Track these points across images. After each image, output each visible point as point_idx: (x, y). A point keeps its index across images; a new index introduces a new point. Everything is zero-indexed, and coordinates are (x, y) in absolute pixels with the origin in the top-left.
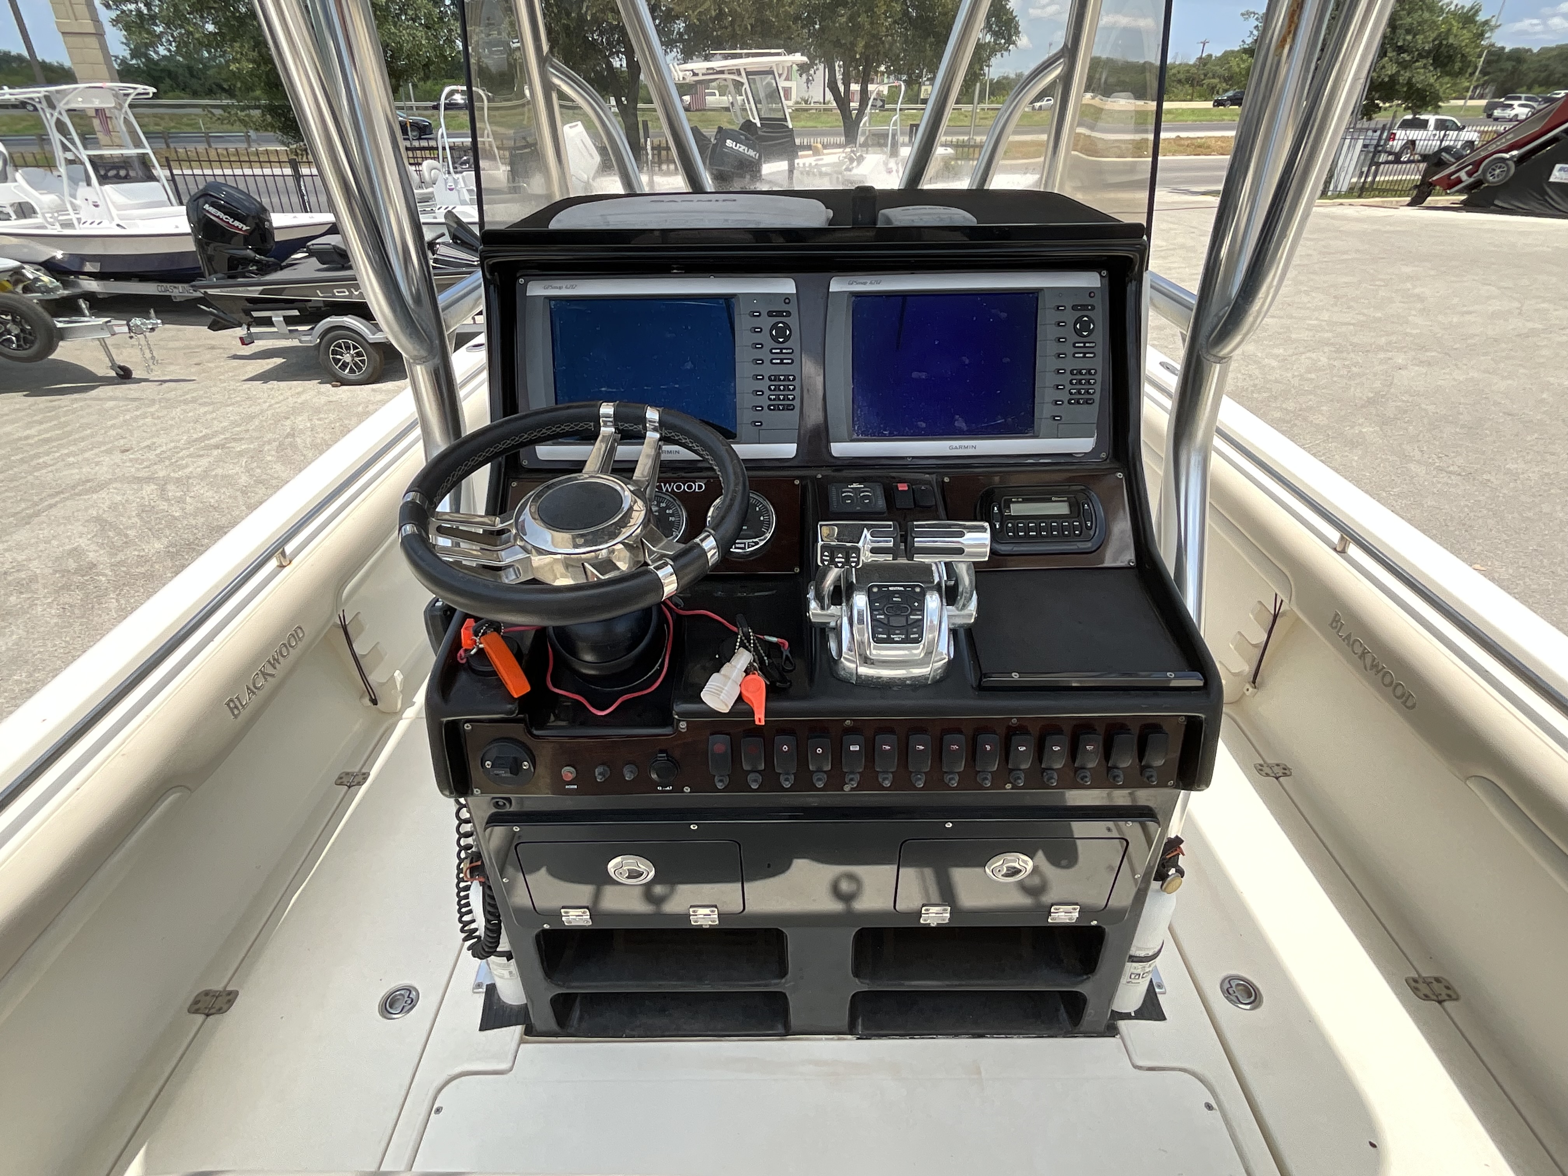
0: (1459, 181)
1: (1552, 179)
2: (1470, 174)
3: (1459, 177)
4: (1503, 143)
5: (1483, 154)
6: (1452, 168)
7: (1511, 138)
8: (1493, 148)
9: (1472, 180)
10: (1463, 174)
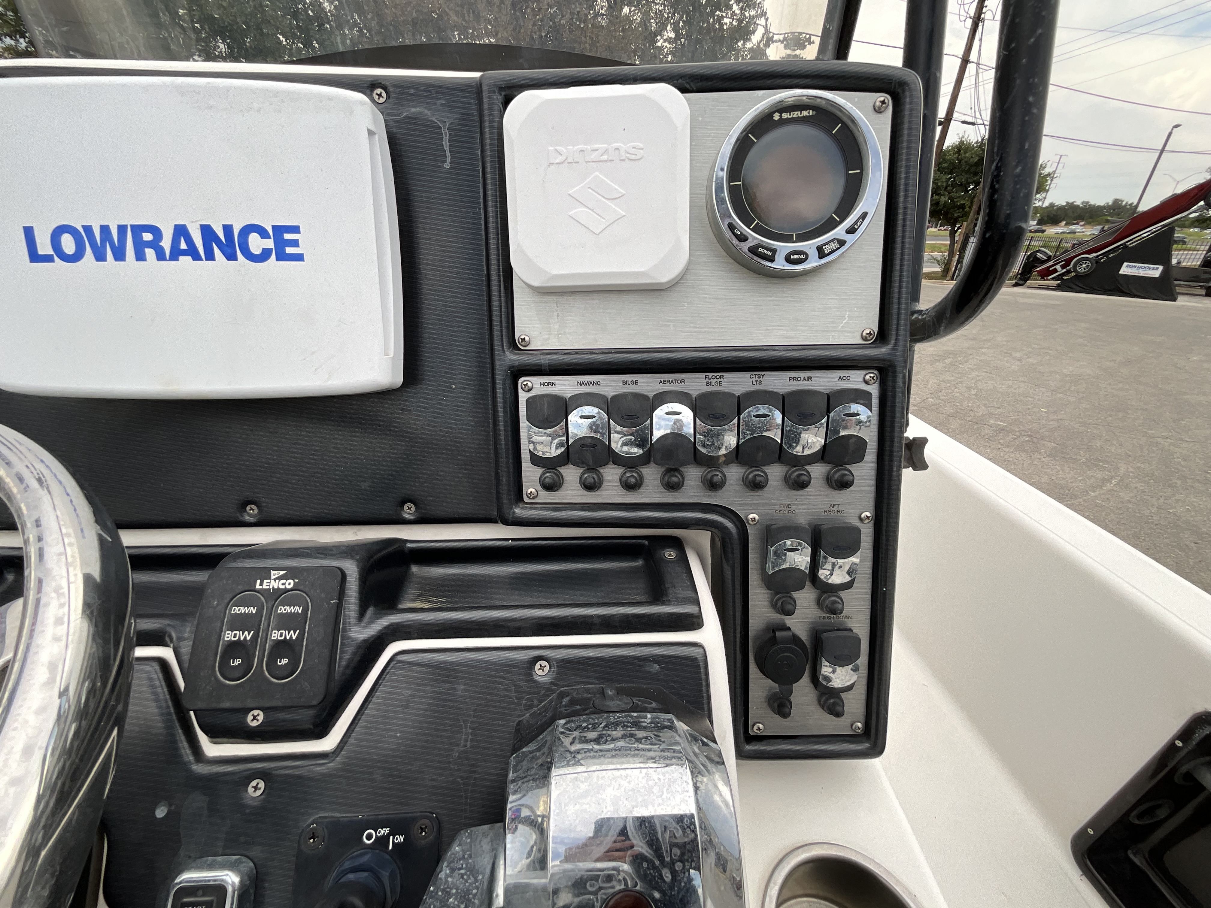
0: (1056, 271)
1: (1121, 272)
2: (1063, 267)
3: (1055, 269)
4: (1086, 248)
5: (1072, 255)
6: (1051, 263)
7: (1092, 246)
8: (1079, 251)
9: (1065, 270)
10: (1058, 267)
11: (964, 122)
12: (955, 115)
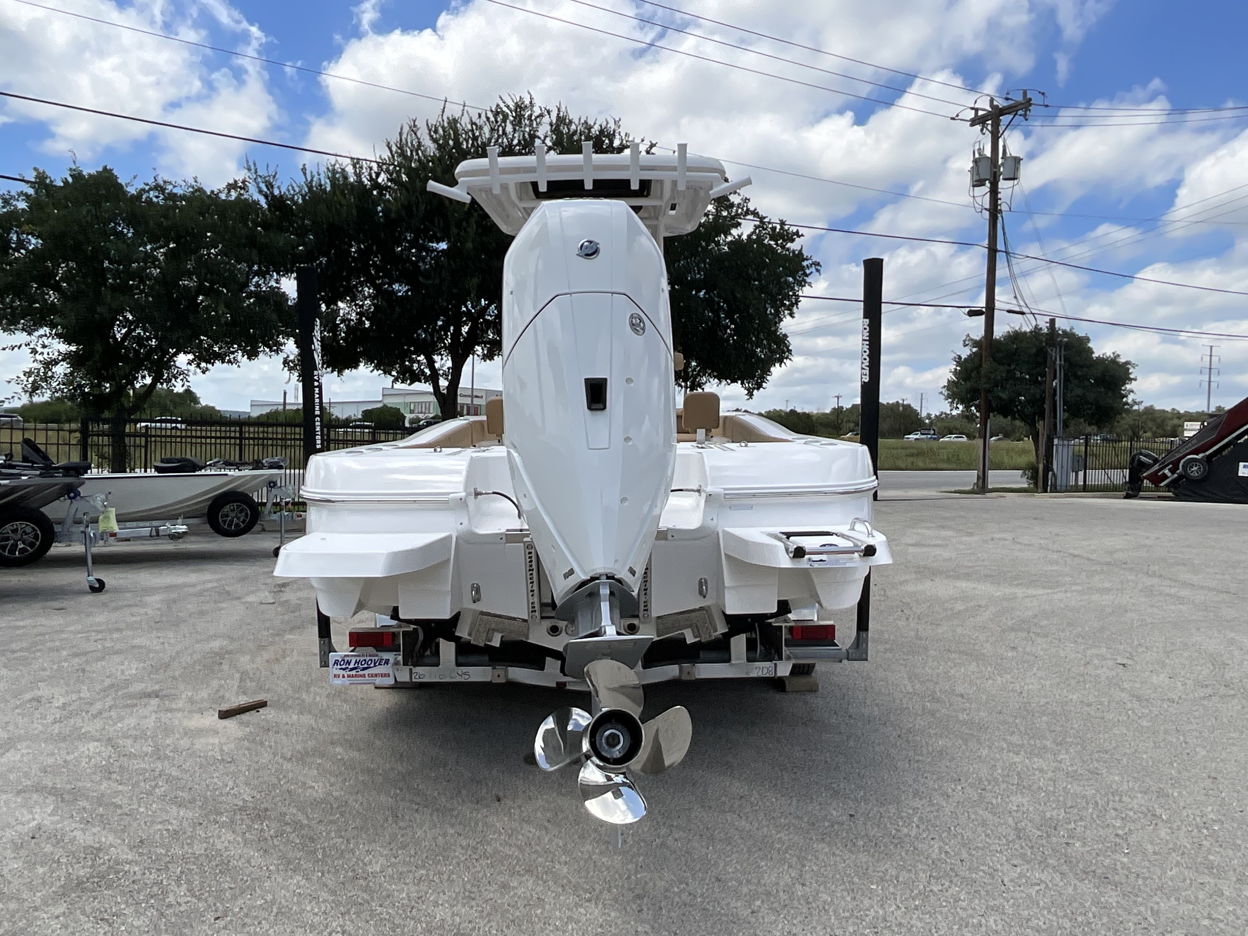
0: (1165, 477)
1: (1240, 474)
2: (1173, 471)
3: (1164, 474)
4: (1189, 449)
5: (1178, 456)
6: (1156, 467)
7: (1197, 444)
8: (1183, 451)
9: (1176, 475)
10: (1167, 472)
11: (1009, 311)
12: (997, 305)
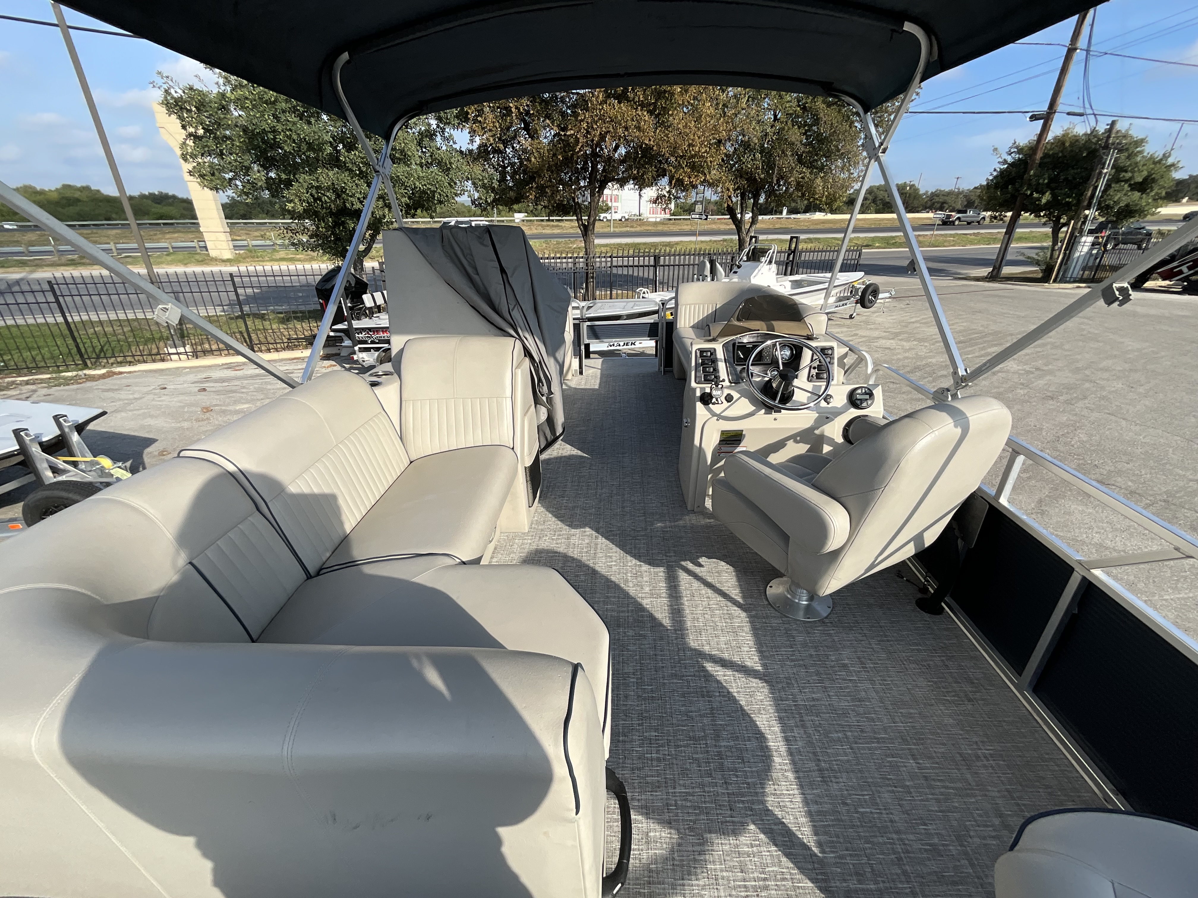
0: (1181, 272)
2: (1190, 268)
3: (1181, 270)
6: (1175, 264)
9: (1192, 272)
10: (1184, 268)
11: (1069, 114)
